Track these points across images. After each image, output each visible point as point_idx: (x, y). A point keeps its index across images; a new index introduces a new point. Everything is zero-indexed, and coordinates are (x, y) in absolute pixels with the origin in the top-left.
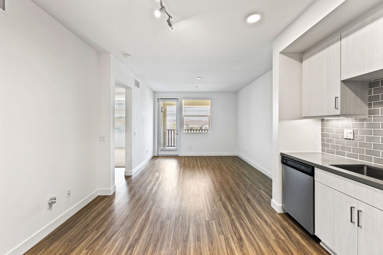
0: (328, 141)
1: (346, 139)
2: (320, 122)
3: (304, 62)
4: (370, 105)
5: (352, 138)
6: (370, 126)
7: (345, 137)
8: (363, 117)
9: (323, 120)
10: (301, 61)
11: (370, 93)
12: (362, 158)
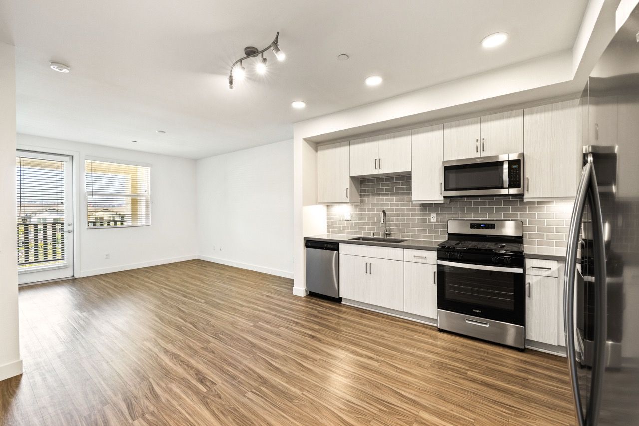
0: (332, 223)
1: (346, 220)
2: (326, 207)
3: (318, 152)
4: (361, 195)
5: (350, 219)
6: (361, 210)
7: (346, 219)
8: (357, 204)
9: (328, 206)
10: (316, 151)
11: (361, 187)
12: (356, 233)
